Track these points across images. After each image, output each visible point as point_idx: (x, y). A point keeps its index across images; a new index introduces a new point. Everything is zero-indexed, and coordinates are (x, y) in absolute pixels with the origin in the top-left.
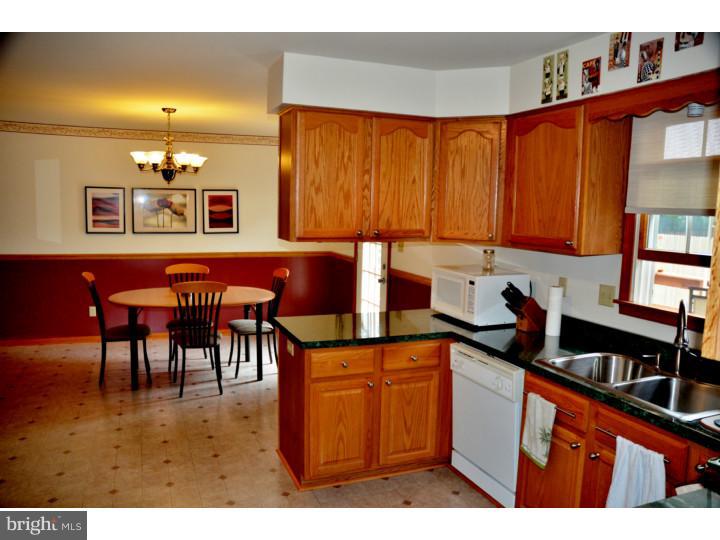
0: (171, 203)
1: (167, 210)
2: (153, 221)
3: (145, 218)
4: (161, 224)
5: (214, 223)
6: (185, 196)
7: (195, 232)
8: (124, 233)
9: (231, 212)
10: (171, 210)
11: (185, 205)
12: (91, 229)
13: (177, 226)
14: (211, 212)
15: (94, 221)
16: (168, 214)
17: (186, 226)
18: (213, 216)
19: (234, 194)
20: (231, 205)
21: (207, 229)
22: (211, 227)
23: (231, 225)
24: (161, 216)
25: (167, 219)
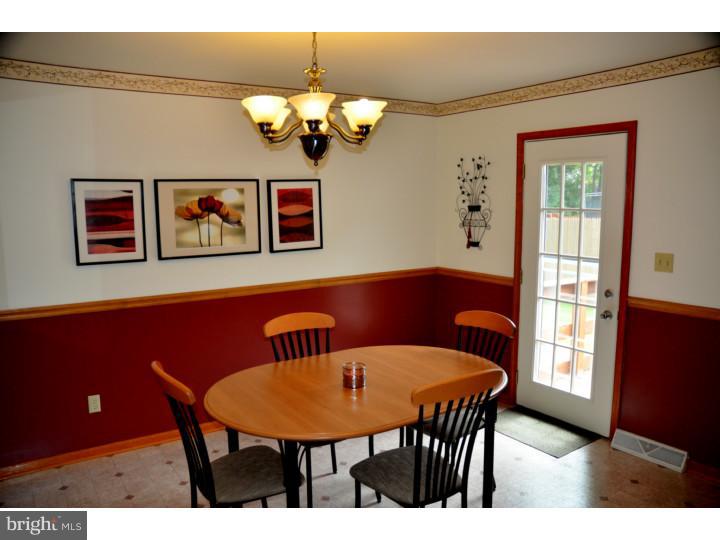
0: (221, 204)
1: (214, 217)
2: (191, 236)
3: (179, 232)
4: (205, 241)
5: (287, 234)
6: (241, 191)
7: (260, 251)
8: (145, 260)
9: (310, 214)
10: (221, 216)
11: (241, 207)
12: (85, 257)
13: (231, 243)
14: (282, 217)
15: (90, 242)
16: (216, 224)
17: (244, 242)
18: (285, 223)
19: (314, 186)
20: (310, 204)
21: (277, 245)
22: (282, 241)
23: (311, 237)
24: (204, 227)
25: (215, 231)
